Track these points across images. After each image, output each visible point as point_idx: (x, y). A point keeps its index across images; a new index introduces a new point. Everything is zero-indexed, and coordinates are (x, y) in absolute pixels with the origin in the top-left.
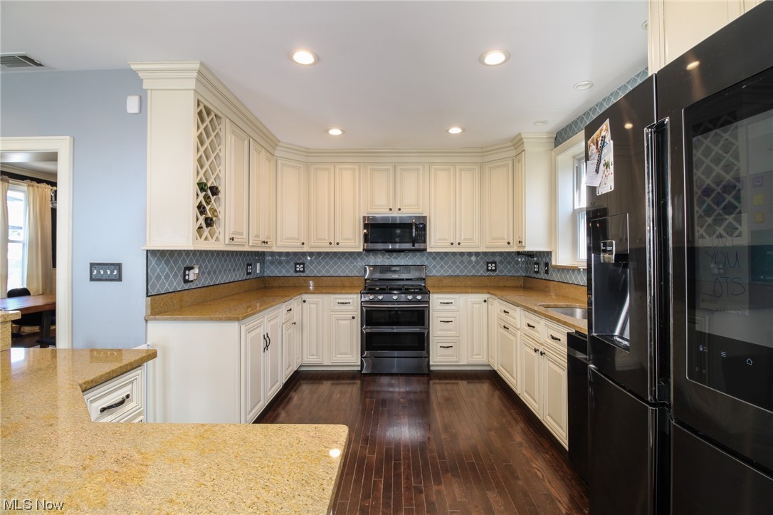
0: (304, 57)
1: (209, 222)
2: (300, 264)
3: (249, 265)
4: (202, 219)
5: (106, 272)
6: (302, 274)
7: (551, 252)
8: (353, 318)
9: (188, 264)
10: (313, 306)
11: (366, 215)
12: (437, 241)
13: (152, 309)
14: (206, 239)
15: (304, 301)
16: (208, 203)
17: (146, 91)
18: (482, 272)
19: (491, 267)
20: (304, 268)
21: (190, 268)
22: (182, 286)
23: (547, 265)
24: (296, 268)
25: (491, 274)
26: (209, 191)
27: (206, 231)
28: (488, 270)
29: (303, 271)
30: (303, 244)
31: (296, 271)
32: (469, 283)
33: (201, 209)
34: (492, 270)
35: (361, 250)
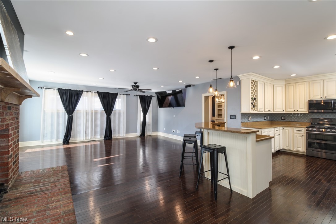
1: (254, 106)
2: (283, 117)
3: (265, 117)
4: (252, 106)
5: (234, 117)
6: (284, 120)
8: (303, 136)
9: (249, 116)
10: (287, 131)
13: (242, 125)
14: (253, 110)
15: (284, 129)
16: (253, 102)
17: (240, 80)
20: (285, 118)
21: (249, 117)
22: (247, 121)
24: (282, 118)
26: (254, 99)
27: (253, 108)
29: (285, 120)
30: (284, 111)
31: (282, 120)
33: (252, 103)
35: (308, 112)
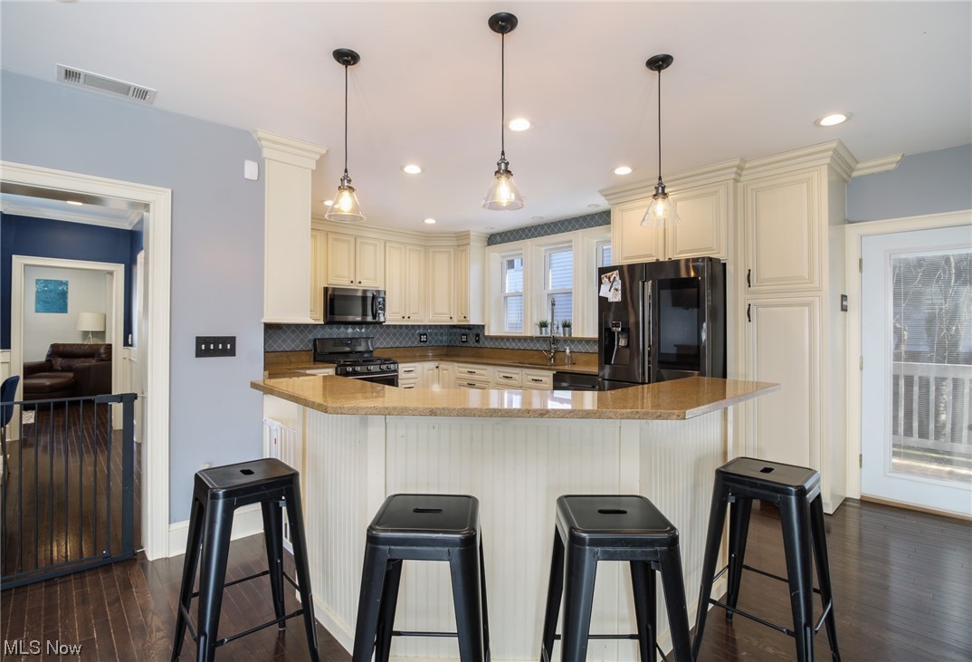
0: (412, 169)
7: (483, 326)
11: (326, 286)
12: (391, 316)
18: (416, 344)
19: (423, 338)
23: (478, 335)
25: (423, 344)
28: (421, 341)
32: (407, 354)
34: (424, 341)
35: (323, 322)
